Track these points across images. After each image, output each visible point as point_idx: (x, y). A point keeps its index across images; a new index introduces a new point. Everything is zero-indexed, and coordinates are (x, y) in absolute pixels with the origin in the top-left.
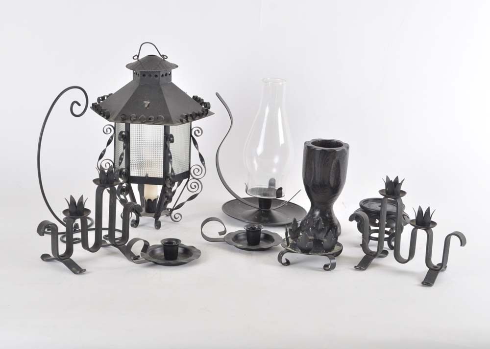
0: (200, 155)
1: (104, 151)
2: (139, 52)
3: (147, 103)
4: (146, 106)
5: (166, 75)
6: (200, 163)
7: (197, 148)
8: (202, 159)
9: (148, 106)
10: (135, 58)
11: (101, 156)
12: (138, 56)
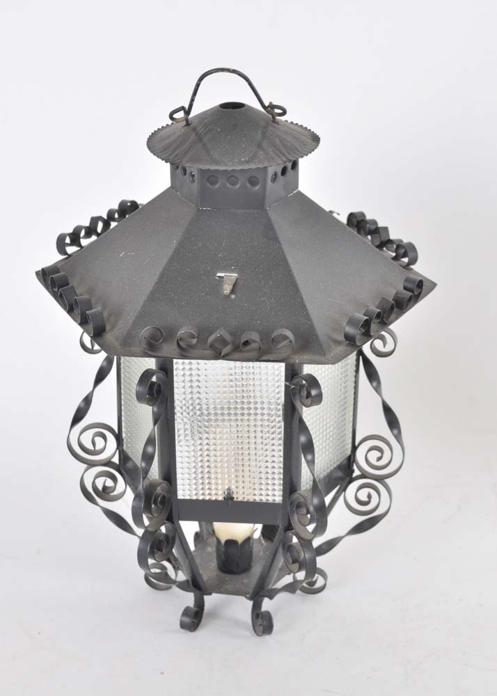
0: (387, 410)
1: (88, 401)
2: (192, 100)
3: (229, 277)
4: (227, 289)
5: (284, 172)
6: (384, 430)
7: (378, 389)
8: (392, 420)
9: (233, 291)
10: (175, 116)
11: (78, 417)
12: (188, 112)
